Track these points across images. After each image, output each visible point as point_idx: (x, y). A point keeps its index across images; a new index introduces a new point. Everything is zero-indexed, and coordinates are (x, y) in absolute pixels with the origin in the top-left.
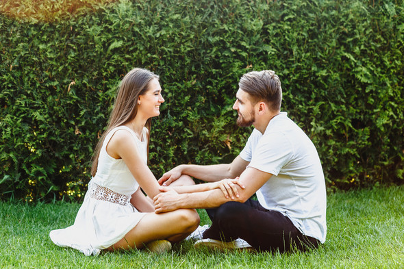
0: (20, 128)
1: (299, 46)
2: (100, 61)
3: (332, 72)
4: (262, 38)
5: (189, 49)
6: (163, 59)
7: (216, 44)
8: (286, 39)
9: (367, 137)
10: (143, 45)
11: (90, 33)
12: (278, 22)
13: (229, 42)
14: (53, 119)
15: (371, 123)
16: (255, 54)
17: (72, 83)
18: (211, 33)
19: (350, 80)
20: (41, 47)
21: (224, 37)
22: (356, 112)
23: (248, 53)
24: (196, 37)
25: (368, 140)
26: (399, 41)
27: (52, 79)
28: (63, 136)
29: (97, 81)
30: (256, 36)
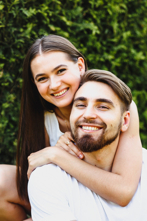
1: (119, 22)
7: (31, 20)
18: (24, 3)
30: (76, 9)
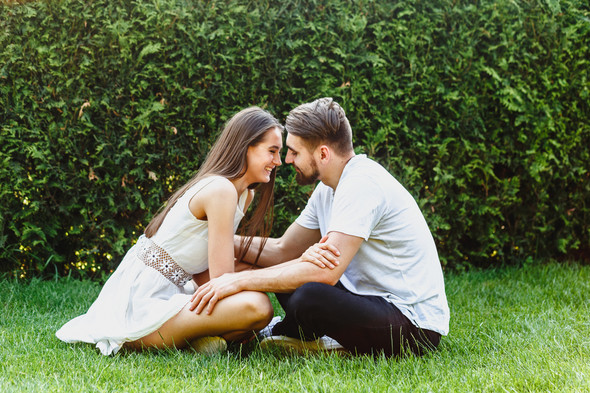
0: (8, 169)
1: (419, 56)
2: (127, 72)
3: (467, 95)
4: (365, 43)
5: (257, 57)
6: (220, 71)
7: (298, 50)
8: (399, 46)
9: (516, 190)
10: (191, 50)
11: (113, 31)
12: (389, 20)
13: (316, 48)
14: (56, 157)
15: (522, 170)
16: (354, 66)
17: (86, 105)
18: (290, 34)
19: (492, 107)
20: (41, 50)
21: (309, 41)
22: (501, 154)
23: (344, 65)
24: (268, 40)
25: (517, 194)
26: (565, 52)
27: (56, 98)
28: (71, 181)
29: (123, 102)
30: (356, 40)
